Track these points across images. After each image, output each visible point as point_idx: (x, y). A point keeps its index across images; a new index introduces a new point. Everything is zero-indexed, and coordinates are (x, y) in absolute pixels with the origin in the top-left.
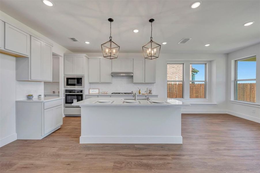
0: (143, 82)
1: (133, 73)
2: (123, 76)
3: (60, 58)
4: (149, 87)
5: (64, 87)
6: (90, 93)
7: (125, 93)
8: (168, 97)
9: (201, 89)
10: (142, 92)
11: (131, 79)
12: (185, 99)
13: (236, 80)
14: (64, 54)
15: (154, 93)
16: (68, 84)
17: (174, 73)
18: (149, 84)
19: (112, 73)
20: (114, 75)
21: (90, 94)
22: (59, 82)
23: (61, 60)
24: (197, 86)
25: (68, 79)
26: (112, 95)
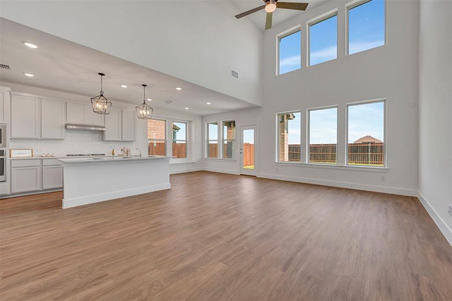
0: (120, 139)
1: (104, 127)
6: (12, 156)
13: (208, 141)
18: (127, 143)
19: (66, 125)
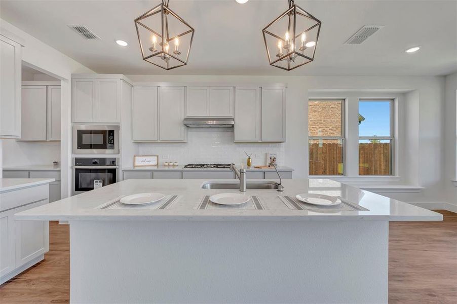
0: (258, 139)
1: (233, 119)
2: (211, 127)
3: (63, 83)
4: (271, 151)
5: (73, 152)
6: (137, 164)
7: (217, 166)
8: (310, 174)
9: (375, 155)
10: (255, 162)
11: (229, 134)
12: (349, 176)
14: (72, 75)
15: (281, 164)
16: (81, 146)
17: (316, 122)
18: (270, 145)
19: (186, 119)
20: (192, 124)
21: (137, 168)
22: (59, 141)
23: (66, 87)
24: (367, 149)
25: (81, 133)
26: (186, 169)
